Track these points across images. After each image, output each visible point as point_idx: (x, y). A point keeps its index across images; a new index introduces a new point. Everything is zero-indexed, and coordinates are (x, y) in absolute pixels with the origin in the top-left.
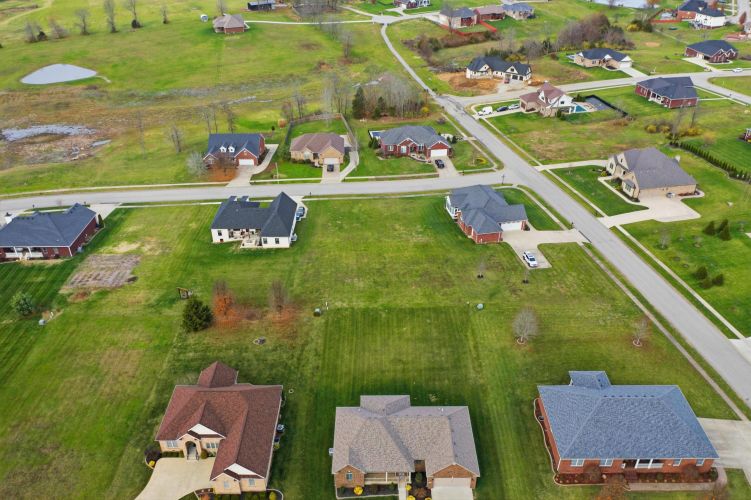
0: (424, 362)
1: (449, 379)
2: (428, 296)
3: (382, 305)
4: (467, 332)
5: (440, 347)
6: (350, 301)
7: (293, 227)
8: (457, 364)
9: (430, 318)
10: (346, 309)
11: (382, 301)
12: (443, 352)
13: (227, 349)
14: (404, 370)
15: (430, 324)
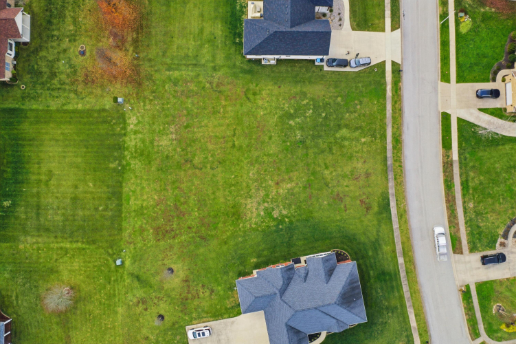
0: (48, 200)
1: (26, 219)
2: (140, 212)
3: (128, 164)
4: (83, 242)
5: (63, 215)
6: (135, 133)
7: (283, 57)
8: (42, 229)
9: (105, 210)
10: (124, 128)
11: (136, 164)
12: (59, 218)
13: (75, 21)
14: (39, 181)
15: (96, 209)
